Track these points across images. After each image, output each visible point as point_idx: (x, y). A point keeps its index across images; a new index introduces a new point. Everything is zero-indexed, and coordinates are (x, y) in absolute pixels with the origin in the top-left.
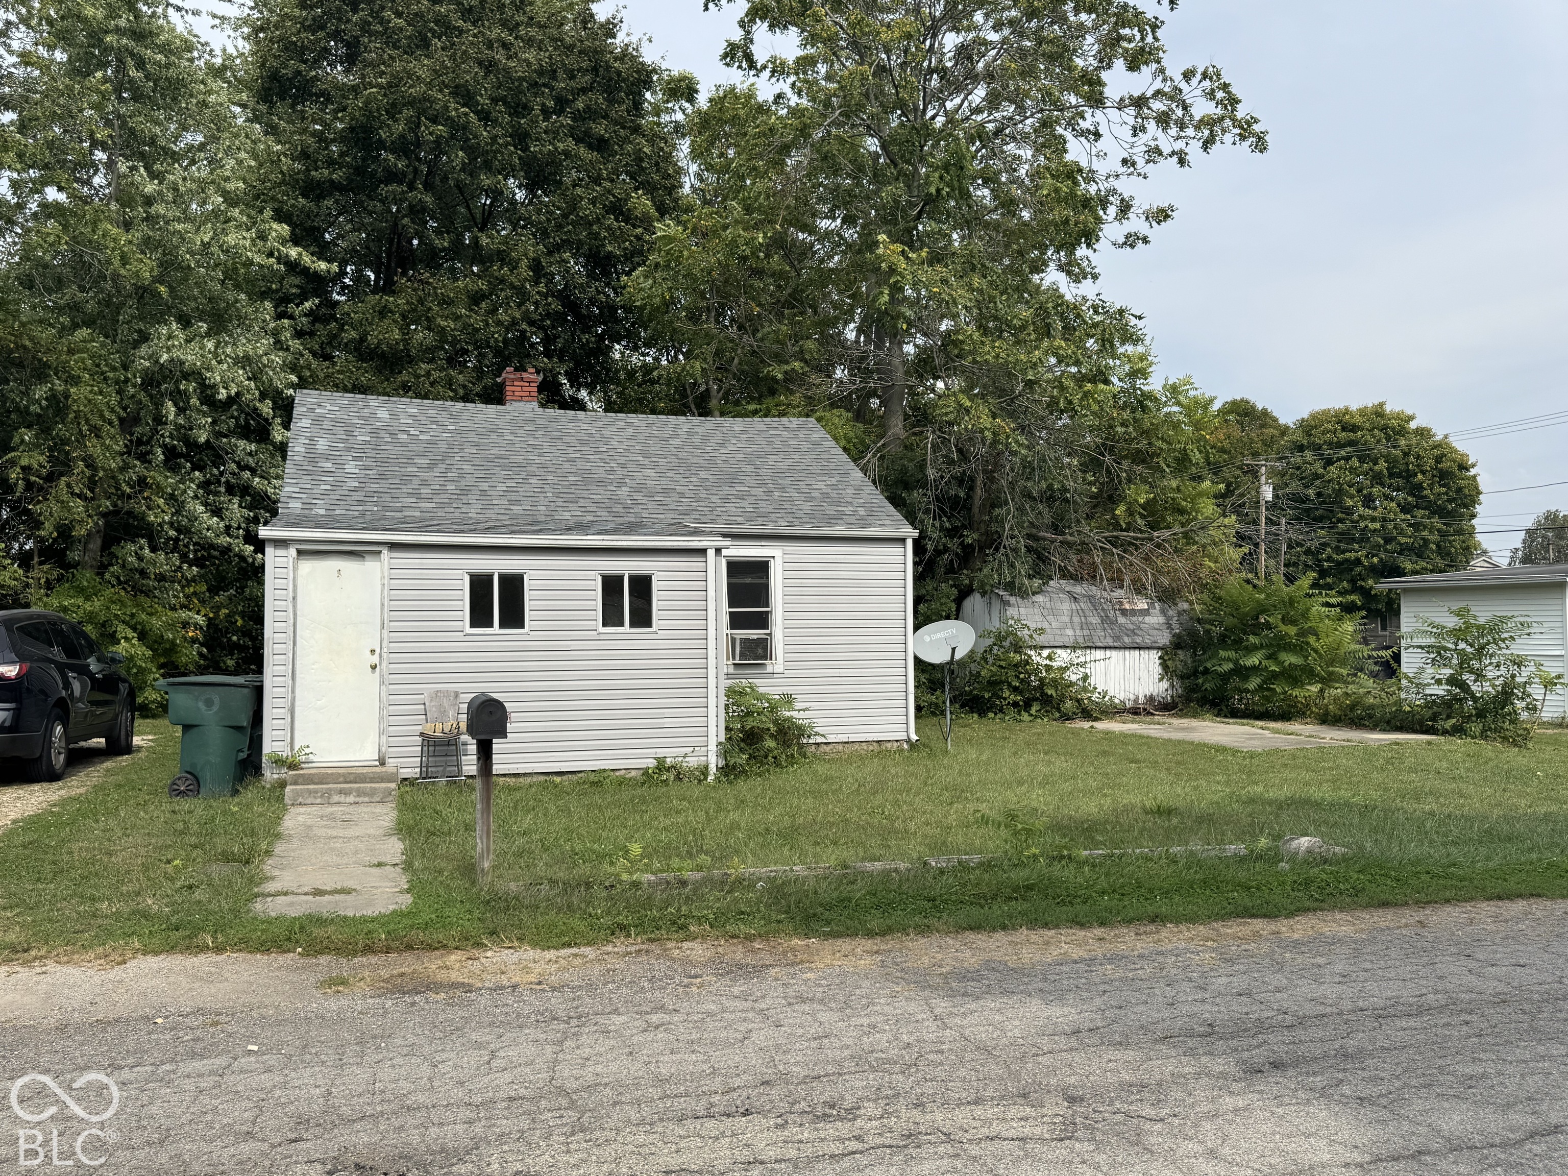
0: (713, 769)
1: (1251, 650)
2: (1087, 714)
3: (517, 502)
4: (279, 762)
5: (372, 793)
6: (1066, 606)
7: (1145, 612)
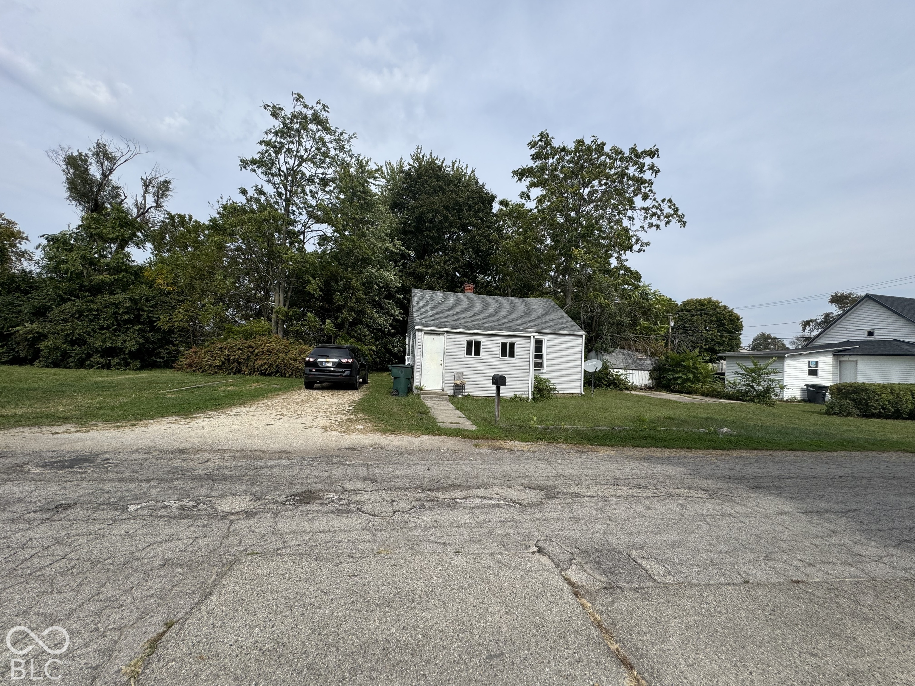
0: (530, 398)
1: (678, 372)
2: (627, 389)
3: (473, 321)
4: (417, 388)
5: (443, 398)
6: (621, 357)
7: (646, 360)
